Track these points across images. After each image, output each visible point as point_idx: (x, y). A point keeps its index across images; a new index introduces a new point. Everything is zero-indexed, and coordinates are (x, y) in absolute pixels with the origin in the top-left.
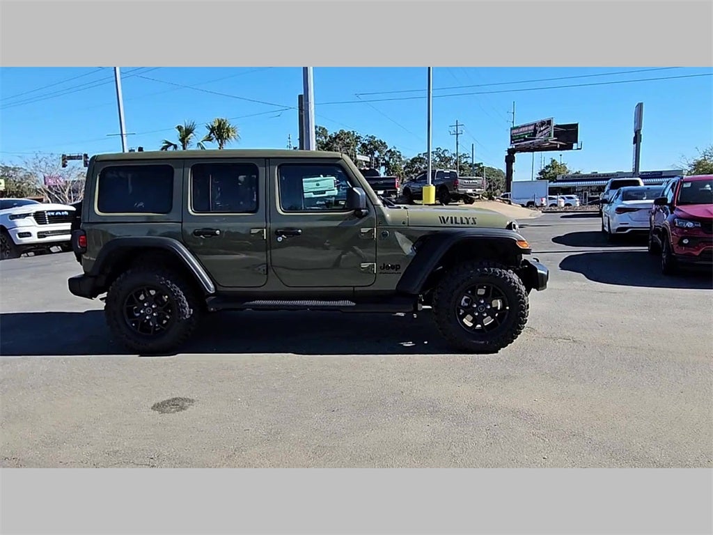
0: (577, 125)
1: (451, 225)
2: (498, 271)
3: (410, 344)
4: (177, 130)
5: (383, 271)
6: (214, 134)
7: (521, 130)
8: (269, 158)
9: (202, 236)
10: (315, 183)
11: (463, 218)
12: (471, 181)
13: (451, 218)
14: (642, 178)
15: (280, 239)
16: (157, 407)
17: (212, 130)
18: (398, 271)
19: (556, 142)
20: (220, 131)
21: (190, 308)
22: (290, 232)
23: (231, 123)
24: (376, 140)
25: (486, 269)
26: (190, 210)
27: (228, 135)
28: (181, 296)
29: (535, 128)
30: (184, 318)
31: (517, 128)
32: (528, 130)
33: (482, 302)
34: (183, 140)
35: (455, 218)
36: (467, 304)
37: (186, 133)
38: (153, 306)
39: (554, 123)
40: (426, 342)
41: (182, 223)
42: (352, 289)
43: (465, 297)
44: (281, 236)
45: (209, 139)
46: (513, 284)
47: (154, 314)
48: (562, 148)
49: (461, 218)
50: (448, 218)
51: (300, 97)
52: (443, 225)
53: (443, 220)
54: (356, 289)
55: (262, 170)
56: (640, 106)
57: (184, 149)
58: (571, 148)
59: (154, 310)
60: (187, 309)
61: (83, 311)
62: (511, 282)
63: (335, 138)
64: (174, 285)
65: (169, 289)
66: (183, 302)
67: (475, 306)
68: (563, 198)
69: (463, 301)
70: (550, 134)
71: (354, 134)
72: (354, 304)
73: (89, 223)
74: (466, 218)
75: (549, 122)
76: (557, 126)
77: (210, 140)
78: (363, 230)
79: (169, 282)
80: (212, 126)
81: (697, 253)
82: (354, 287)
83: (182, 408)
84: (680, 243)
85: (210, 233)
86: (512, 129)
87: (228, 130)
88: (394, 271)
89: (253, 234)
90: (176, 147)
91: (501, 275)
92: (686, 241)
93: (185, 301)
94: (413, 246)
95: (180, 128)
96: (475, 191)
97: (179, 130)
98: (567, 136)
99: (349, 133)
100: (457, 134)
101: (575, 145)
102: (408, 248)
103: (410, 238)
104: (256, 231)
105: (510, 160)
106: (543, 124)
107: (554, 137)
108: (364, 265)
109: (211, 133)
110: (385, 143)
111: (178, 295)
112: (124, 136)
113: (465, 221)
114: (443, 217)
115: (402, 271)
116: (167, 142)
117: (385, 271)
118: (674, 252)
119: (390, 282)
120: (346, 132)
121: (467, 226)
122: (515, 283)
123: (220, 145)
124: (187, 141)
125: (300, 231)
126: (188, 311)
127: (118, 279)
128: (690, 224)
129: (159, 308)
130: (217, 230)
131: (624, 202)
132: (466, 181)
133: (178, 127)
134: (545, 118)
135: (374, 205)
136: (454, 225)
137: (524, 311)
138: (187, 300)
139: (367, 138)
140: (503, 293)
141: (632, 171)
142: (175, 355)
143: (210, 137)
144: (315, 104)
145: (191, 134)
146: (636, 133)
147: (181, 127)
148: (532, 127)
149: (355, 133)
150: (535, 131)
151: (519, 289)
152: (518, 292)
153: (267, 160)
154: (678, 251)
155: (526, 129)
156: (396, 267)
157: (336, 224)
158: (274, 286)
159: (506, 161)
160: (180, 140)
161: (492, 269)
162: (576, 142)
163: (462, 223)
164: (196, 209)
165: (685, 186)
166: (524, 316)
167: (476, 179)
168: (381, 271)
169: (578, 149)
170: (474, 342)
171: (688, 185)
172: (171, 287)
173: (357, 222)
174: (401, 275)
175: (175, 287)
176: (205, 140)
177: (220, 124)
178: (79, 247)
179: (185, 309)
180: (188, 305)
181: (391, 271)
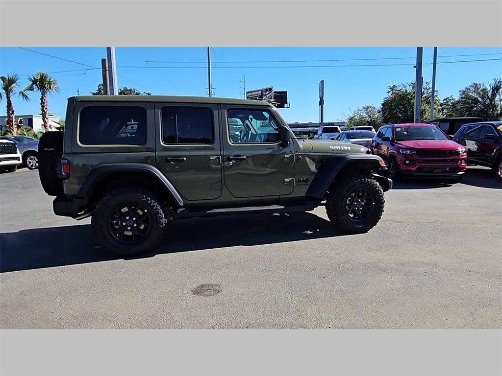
0: (286, 92)
1: (337, 152)
3: (309, 232)
5: (298, 184)
6: (37, 85)
7: (253, 94)
9: (172, 162)
14: (339, 126)
15: (231, 163)
16: (196, 292)
17: (35, 82)
18: (307, 183)
19: (275, 103)
20: (42, 83)
22: (238, 158)
23: (51, 76)
24: (151, 95)
25: (363, 179)
26: (162, 144)
27: (50, 87)
28: (159, 209)
29: (262, 92)
30: (162, 227)
31: (250, 92)
32: (258, 94)
33: (360, 200)
34: (7, 89)
36: (349, 203)
37: (9, 83)
38: (134, 219)
39: (274, 90)
40: (318, 230)
41: (155, 152)
42: (278, 197)
43: (349, 198)
44: (231, 161)
46: (377, 188)
47: (135, 225)
48: (279, 106)
51: (103, 61)
52: (333, 152)
54: (281, 197)
55: (216, 113)
56: (322, 82)
58: (284, 107)
60: (164, 219)
62: (376, 187)
64: (153, 201)
65: (149, 204)
66: (161, 214)
67: (356, 203)
69: (348, 201)
70: (271, 97)
71: (134, 91)
72: (283, 207)
73: (72, 153)
75: (271, 89)
76: (275, 92)
77: (32, 90)
78: (287, 156)
79: (150, 199)
80: (34, 78)
81: (414, 169)
82: (280, 195)
84: (405, 163)
85: (178, 160)
86: (247, 93)
87: (50, 83)
88: (305, 183)
89: (211, 160)
91: (371, 183)
92: (407, 162)
93: (162, 214)
94: (316, 166)
95: (3, 79)
97: (3, 80)
98: (281, 99)
101: (286, 105)
102: (313, 168)
103: (314, 161)
104: (214, 158)
106: (267, 90)
107: (274, 99)
108: (287, 180)
109: (33, 84)
111: (156, 209)
115: (309, 183)
117: (300, 183)
118: (400, 168)
119: (301, 192)
122: (378, 187)
123: (42, 94)
124: (11, 90)
125: (245, 157)
126: (164, 220)
127: (105, 198)
128: (409, 152)
129: (138, 220)
130: (184, 157)
131: (350, 140)
134: (268, 87)
135: (292, 139)
136: (339, 151)
137: (383, 204)
140: (371, 195)
142: (154, 255)
143: (32, 87)
145: (14, 84)
146: (320, 98)
147: (4, 78)
148: (260, 92)
150: (262, 94)
151: (380, 191)
152: (380, 193)
153: (219, 105)
154: (403, 167)
155: (256, 93)
156: (306, 181)
157: (269, 152)
158: (227, 197)
160: (4, 89)
161: (366, 179)
162: (287, 103)
163: (343, 150)
164: (166, 142)
165: (397, 130)
166: (383, 207)
169: (287, 107)
170: (357, 226)
171: (398, 130)
172: (151, 203)
173: (282, 150)
174: (308, 186)
175: (154, 203)
176: (27, 90)
177: (42, 77)
178: (64, 174)
179: (162, 219)
180: (164, 216)
181: (303, 183)
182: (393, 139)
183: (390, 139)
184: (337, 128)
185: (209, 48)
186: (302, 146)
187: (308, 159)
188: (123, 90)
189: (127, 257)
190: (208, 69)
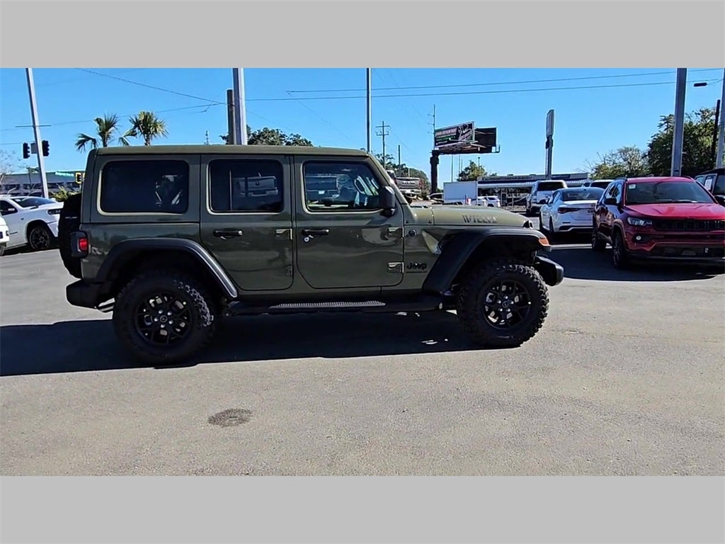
0: (495, 129)
1: (474, 224)
2: (522, 267)
3: (431, 342)
4: (96, 123)
5: (411, 270)
6: (139, 129)
7: (444, 132)
8: (293, 155)
9: (222, 237)
12: (409, 182)
13: (474, 216)
15: (307, 239)
16: (213, 420)
17: (137, 124)
18: (425, 270)
19: (476, 145)
20: (146, 125)
21: (211, 314)
22: (318, 233)
23: (158, 117)
24: (301, 138)
25: (511, 266)
26: (209, 210)
27: (156, 130)
28: (201, 302)
29: (457, 130)
30: (205, 325)
31: (438, 131)
32: (451, 133)
33: (507, 298)
34: (104, 134)
36: (491, 301)
37: (106, 127)
38: (169, 314)
39: (476, 126)
40: (446, 340)
41: (199, 223)
42: (379, 289)
43: (490, 294)
44: (307, 236)
45: (133, 134)
46: (535, 280)
47: (170, 323)
48: (482, 151)
50: (471, 217)
51: (229, 92)
52: (467, 224)
53: (466, 219)
54: (383, 289)
55: (286, 168)
56: (551, 113)
57: (105, 145)
58: (490, 151)
59: (170, 318)
60: (208, 316)
61: (52, 323)
62: (534, 278)
63: (259, 136)
64: (193, 290)
65: (189, 295)
66: (204, 308)
67: (500, 302)
68: (485, 198)
69: (488, 298)
70: (472, 137)
72: (384, 304)
73: (91, 223)
75: (470, 126)
76: (477, 130)
77: (134, 135)
78: (392, 229)
79: (189, 287)
80: (136, 119)
81: (649, 249)
82: (381, 287)
83: (243, 420)
84: (634, 240)
85: (231, 233)
86: (436, 131)
87: (155, 125)
88: (420, 270)
89: (278, 234)
90: (94, 141)
91: (525, 271)
92: (639, 238)
93: (206, 308)
94: (439, 244)
95: (99, 121)
96: (413, 191)
97: (98, 123)
98: (487, 140)
99: (273, 131)
100: (384, 135)
101: (493, 148)
102: (434, 247)
104: (282, 231)
105: (434, 162)
106: (465, 127)
107: (476, 140)
108: (392, 265)
109: (135, 127)
110: (310, 142)
111: (198, 301)
112: (37, 128)
113: (486, 220)
115: (428, 270)
116: (84, 136)
117: (412, 270)
118: (628, 249)
119: (416, 282)
120: (270, 130)
121: (489, 224)
122: (537, 279)
123: (146, 140)
124: (108, 136)
125: (327, 231)
126: (209, 317)
127: (129, 284)
128: (642, 222)
129: (175, 315)
130: (239, 230)
131: (565, 202)
132: (404, 182)
133: (97, 120)
134: (466, 122)
135: (401, 204)
136: (477, 223)
137: (545, 305)
138: (208, 307)
140: (525, 288)
141: (544, 174)
142: (195, 365)
143: (133, 132)
144: (246, 100)
145: (112, 128)
146: (548, 138)
147: (101, 120)
148: (455, 130)
149: (280, 132)
150: (457, 132)
151: (541, 284)
152: (540, 288)
153: (292, 157)
154: (632, 247)
155: (447, 132)
156: (423, 266)
157: (364, 223)
158: (300, 288)
159: (431, 162)
160: (100, 134)
161: (516, 266)
162: (495, 146)
163: (484, 222)
164: (215, 209)
165: (630, 187)
166: (545, 310)
167: (414, 180)
168: (408, 270)
169: (496, 152)
170: (501, 337)
171: (633, 187)
172: (191, 292)
173: (384, 221)
174: (427, 274)
175: (195, 292)
176: (128, 135)
177: (146, 117)
178: (79, 250)
179: (206, 315)
180: (208, 312)
181: (417, 270)
182: (621, 202)
183: (618, 202)
184: (561, 183)
185: (368, 69)
186: (415, 215)
187: (425, 235)
188: (262, 131)
189: (158, 365)
190: (366, 99)
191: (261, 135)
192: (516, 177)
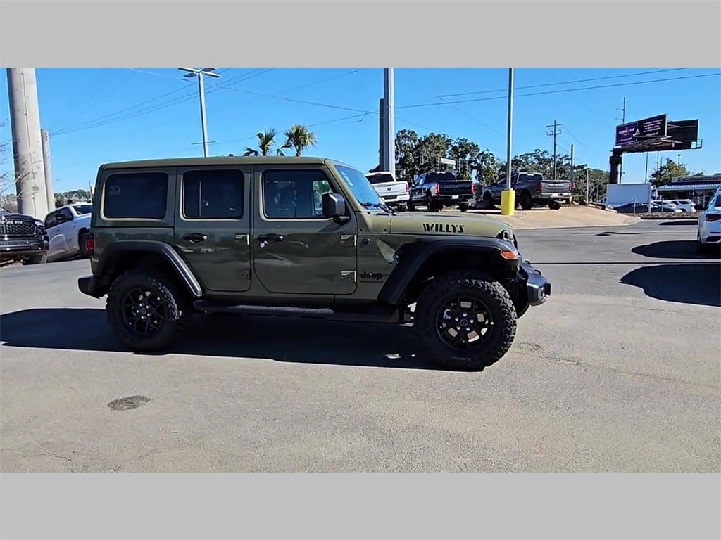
0: (696, 121)
1: (437, 233)
2: (480, 282)
3: (396, 356)
4: (258, 137)
5: (364, 279)
6: (292, 141)
8: (254, 165)
9: (191, 241)
10: (387, 188)
11: (450, 227)
12: (556, 185)
13: (437, 225)
15: (262, 245)
16: (114, 403)
17: (291, 136)
18: (380, 280)
19: (670, 141)
20: (297, 138)
21: (179, 309)
22: (272, 238)
23: (308, 131)
24: (468, 142)
25: (467, 280)
26: (181, 216)
27: (305, 141)
28: (170, 298)
30: (174, 320)
33: (465, 315)
34: (264, 147)
35: (441, 225)
37: (266, 140)
38: (147, 307)
40: (413, 356)
41: (173, 227)
42: (332, 297)
43: (447, 310)
44: (263, 242)
45: (288, 145)
46: (497, 298)
47: (149, 315)
48: (678, 147)
49: (448, 226)
50: (433, 225)
51: (382, 101)
52: (427, 233)
53: (427, 227)
54: (337, 297)
55: (247, 177)
57: (264, 155)
58: (689, 147)
59: (148, 311)
60: (176, 311)
62: (494, 295)
63: (424, 142)
64: (164, 287)
65: (161, 291)
66: (173, 304)
67: (457, 319)
68: (675, 203)
69: (445, 314)
70: (663, 132)
71: (444, 137)
72: (332, 312)
73: (96, 227)
74: (453, 226)
75: (662, 119)
77: (289, 147)
78: (344, 237)
79: (160, 284)
80: (290, 132)
82: (335, 295)
83: (134, 406)
85: (198, 238)
86: (619, 129)
87: (305, 136)
88: (375, 280)
89: (237, 239)
90: (256, 153)
91: (484, 287)
94: (396, 254)
95: (260, 136)
96: (561, 195)
98: (685, 134)
99: (439, 136)
100: (555, 135)
101: (693, 143)
102: (389, 255)
103: (392, 245)
104: (239, 237)
105: (615, 160)
107: (668, 135)
108: (345, 273)
109: (289, 140)
110: (477, 145)
111: (168, 297)
112: (206, 144)
113: (451, 229)
114: (428, 225)
115: (384, 280)
116: (249, 149)
117: (366, 279)
119: (371, 292)
120: (436, 135)
121: (454, 234)
123: (298, 151)
124: (267, 148)
125: (282, 237)
126: (178, 313)
127: (117, 279)
129: (152, 308)
130: (205, 235)
132: (551, 185)
133: (259, 134)
135: (355, 212)
136: (439, 233)
138: (176, 302)
139: (459, 141)
140: (486, 307)
142: (166, 354)
143: (288, 143)
144: (395, 108)
145: (271, 141)
147: (262, 134)
149: (446, 136)
151: (504, 303)
152: (503, 307)
153: (253, 167)
156: (377, 276)
157: (317, 231)
159: (610, 162)
160: (260, 147)
161: (474, 281)
162: (695, 139)
163: (448, 231)
164: (188, 215)
166: (509, 333)
167: (563, 182)
168: (361, 279)
169: (697, 148)
170: (456, 358)
172: (162, 289)
173: (338, 228)
174: (383, 284)
175: (165, 290)
176: (284, 147)
177: (297, 130)
178: (87, 249)
179: (174, 310)
180: (176, 307)
181: (372, 279)
186: (371, 223)
187: (379, 243)
189: (137, 352)
191: (427, 140)
192: (706, 178)
